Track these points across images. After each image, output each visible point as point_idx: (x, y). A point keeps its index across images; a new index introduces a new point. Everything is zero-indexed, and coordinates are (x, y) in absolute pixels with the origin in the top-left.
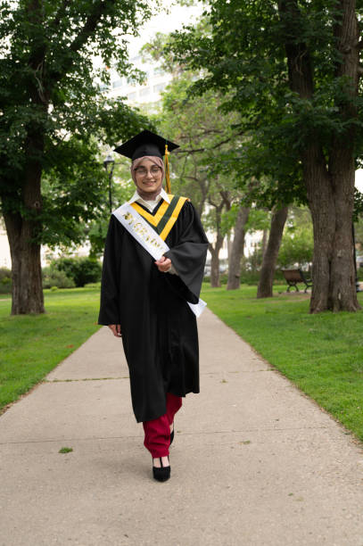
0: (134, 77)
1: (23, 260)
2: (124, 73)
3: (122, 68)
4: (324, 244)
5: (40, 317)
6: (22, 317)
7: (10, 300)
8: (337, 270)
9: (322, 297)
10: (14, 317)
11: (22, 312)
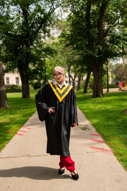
0: (51, 38)
1: (25, 85)
2: (49, 37)
3: (49, 36)
4: (96, 82)
5: (29, 98)
6: (25, 99)
7: (21, 93)
8: (98, 88)
9: (95, 94)
10: (23, 99)
11: (25, 98)
